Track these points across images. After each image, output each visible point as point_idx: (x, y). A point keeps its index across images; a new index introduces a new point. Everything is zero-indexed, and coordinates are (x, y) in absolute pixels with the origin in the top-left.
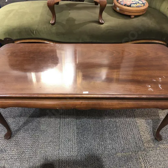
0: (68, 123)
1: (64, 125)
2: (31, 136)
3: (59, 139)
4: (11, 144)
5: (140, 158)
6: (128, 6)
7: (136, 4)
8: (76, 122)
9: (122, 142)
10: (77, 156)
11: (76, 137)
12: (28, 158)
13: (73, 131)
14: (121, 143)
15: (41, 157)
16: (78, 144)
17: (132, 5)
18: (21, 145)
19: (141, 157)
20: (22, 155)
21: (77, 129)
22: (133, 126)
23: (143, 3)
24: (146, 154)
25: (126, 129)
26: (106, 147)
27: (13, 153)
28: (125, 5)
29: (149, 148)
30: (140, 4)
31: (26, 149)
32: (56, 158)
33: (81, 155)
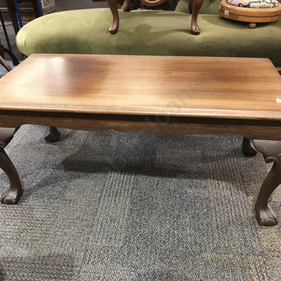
0: (117, 192)
1: (109, 195)
2: (45, 206)
3: (95, 216)
4: (8, 215)
5: (250, 268)
6: (244, 6)
7: (260, 3)
8: (132, 192)
9: (216, 235)
10: (121, 248)
11: (126, 216)
12: (31, 240)
13: (122, 206)
14: (213, 235)
15: (54, 241)
16: (128, 228)
17: (251, 4)
18: (24, 218)
19: (252, 266)
20: (22, 235)
21: (131, 203)
22: (243, 210)
23: (271, 2)
24: (264, 263)
25: (228, 213)
26: (182, 239)
27: (6, 230)
28: (239, 5)
29: (273, 251)
30: (267, 3)
31: (31, 226)
32: (80, 247)
33: (130, 248)
